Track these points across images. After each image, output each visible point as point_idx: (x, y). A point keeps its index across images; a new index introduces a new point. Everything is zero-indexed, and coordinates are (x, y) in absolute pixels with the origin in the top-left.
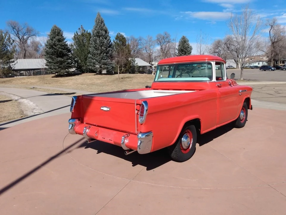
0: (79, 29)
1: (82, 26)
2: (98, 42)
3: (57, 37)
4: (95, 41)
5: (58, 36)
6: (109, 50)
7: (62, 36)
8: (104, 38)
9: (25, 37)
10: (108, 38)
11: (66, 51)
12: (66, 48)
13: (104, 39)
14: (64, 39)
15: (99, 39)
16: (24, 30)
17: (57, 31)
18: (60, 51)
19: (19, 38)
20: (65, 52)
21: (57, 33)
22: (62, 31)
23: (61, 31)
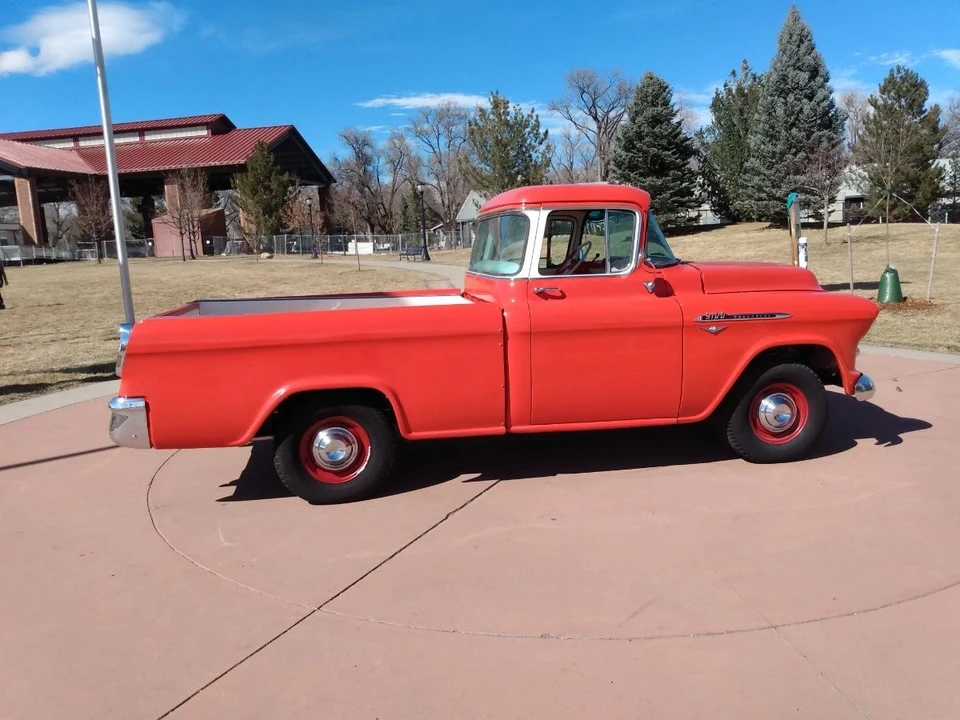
0: (734, 73)
1: (745, 62)
2: (780, 111)
3: (650, 112)
4: (770, 111)
5: (655, 106)
6: (820, 137)
7: (666, 103)
8: (806, 96)
9: (612, 114)
10: (820, 94)
11: (674, 154)
12: (677, 144)
13: (805, 101)
14: (674, 115)
15: (783, 100)
16: (612, 95)
17: (650, 91)
18: (654, 156)
19: (595, 118)
20: (669, 156)
21: (649, 99)
22: (670, 87)
23: (667, 87)
